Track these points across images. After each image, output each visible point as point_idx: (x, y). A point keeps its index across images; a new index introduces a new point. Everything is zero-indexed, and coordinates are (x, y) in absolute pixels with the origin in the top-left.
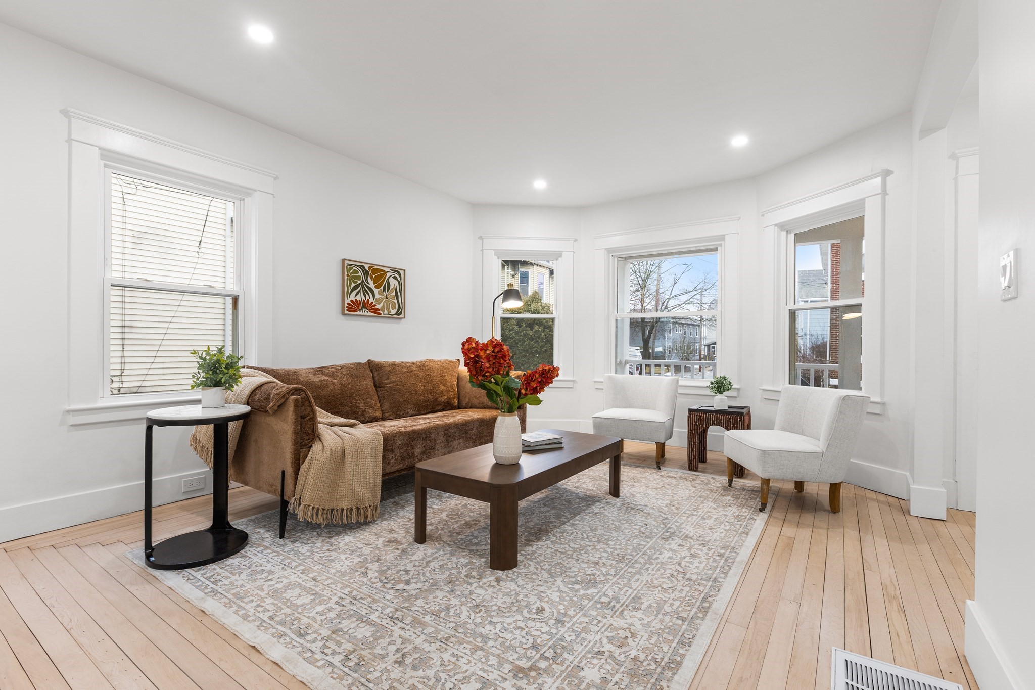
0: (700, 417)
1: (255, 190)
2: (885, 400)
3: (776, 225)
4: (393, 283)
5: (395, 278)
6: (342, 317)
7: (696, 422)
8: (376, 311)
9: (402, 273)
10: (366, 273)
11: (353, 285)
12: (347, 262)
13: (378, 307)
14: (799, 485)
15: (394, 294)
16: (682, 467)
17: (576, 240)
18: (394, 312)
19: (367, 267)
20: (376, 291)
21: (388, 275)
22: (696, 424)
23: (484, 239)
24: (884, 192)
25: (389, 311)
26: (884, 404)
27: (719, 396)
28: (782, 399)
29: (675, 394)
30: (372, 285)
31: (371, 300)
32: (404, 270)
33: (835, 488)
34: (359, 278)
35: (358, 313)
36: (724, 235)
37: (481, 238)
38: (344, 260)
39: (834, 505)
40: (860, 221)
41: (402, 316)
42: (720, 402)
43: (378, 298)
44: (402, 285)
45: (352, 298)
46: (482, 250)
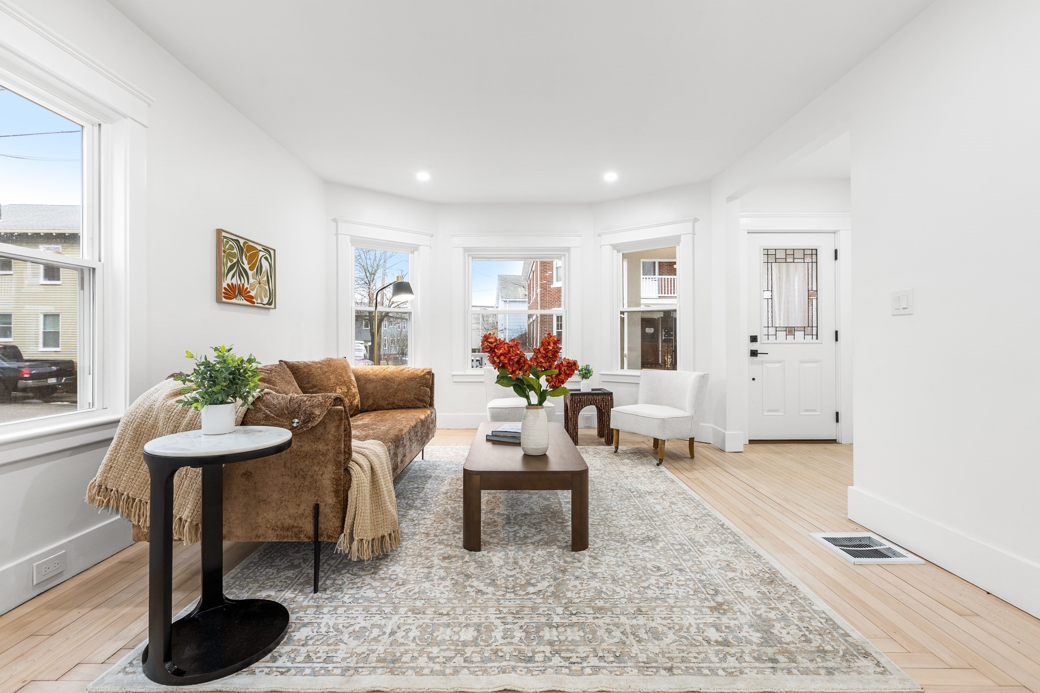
1: (125, 117)
3: (611, 245)
4: (265, 264)
5: (266, 259)
6: (216, 304)
7: (577, 404)
8: (250, 299)
9: (272, 252)
10: (241, 249)
11: (229, 264)
12: (224, 234)
13: (252, 294)
15: (265, 279)
17: (432, 236)
18: (266, 301)
19: (242, 242)
20: (250, 273)
21: (261, 254)
22: (577, 406)
23: (339, 223)
25: (262, 300)
27: (585, 381)
30: (246, 266)
31: (246, 286)
32: (274, 250)
33: (691, 442)
34: (234, 255)
35: (234, 301)
36: (570, 248)
37: (335, 220)
39: (692, 454)
41: (273, 306)
42: (586, 386)
43: (252, 283)
44: (272, 268)
45: (228, 281)
46: (337, 234)
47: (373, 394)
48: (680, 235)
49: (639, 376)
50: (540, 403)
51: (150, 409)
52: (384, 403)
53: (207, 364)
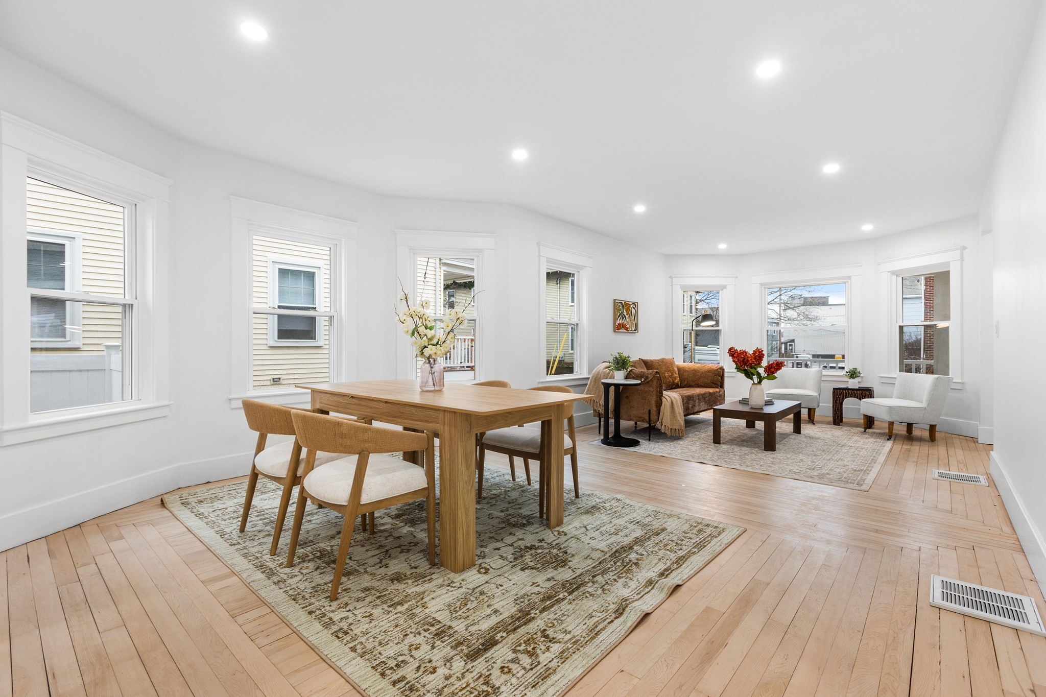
0: (842, 393)
1: (586, 267)
2: (964, 381)
3: (889, 272)
4: (633, 311)
5: (634, 308)
6: (613, 333)
7: (839, 396)
8: (627, 329)
9: (636, 304)
10: (623, 306)
11: (619, 314)
12: (617, 301)
13: (628, 326)
14: (910, 426)
15: (633, 318)
16: (828, 423)
17: (737, 277)
18: (634, 329)
19: (623, 302)
20: (627, 316)
21: (632, 306)
22: (838, 397)
23: (673, 278)
24: (962, 259)
25: (632, 329)
26: (963, 383)
27: (852, 380)
28: (897, 382)
29: (820, 381)
30: (625, 314)
31: (625, 323)
32: (637, 303)
33: (932, 428)
34: (620, 310)
35: (620, 331)
36: (851, 276)
37: (671, 277)
38: (615, 300)
39: (932, 438)
40: (947, 273)
41: (637, 331)
42: (853, 384)
43: (627, 321)
44: (637, 312)
45: (618, 322)
46: (672, 285)
47: (687, 378)
48: (950, 262)
49: (896, 378)
50: (760, 382)
51: (599, 373)
52: (693, 384)
53: (616, 358)
